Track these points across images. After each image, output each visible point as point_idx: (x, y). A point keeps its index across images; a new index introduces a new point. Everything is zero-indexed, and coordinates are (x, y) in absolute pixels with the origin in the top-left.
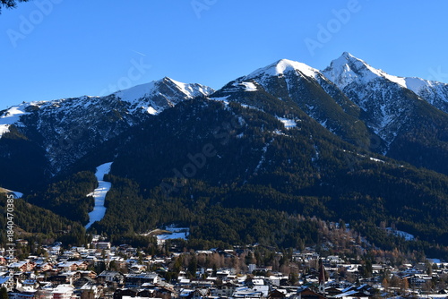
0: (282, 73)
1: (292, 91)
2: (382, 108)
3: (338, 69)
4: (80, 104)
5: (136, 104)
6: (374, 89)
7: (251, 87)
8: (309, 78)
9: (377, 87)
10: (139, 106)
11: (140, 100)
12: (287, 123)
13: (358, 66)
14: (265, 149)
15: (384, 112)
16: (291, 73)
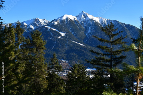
0: (65, 19)
1: (67, 24)
2: (89, 27)
3: (80, 16)
4: (14, 25)
5: (29, 25)
6: (88, 22)
7: (56, 23)
8: (72, 20)
9: (89, 22)
10: (29, 26)
11: (30, 24)
12: (63, 34)
13: (85, 15)
14: (55, 42)
15: (89, 29)
16: (67, 19)
